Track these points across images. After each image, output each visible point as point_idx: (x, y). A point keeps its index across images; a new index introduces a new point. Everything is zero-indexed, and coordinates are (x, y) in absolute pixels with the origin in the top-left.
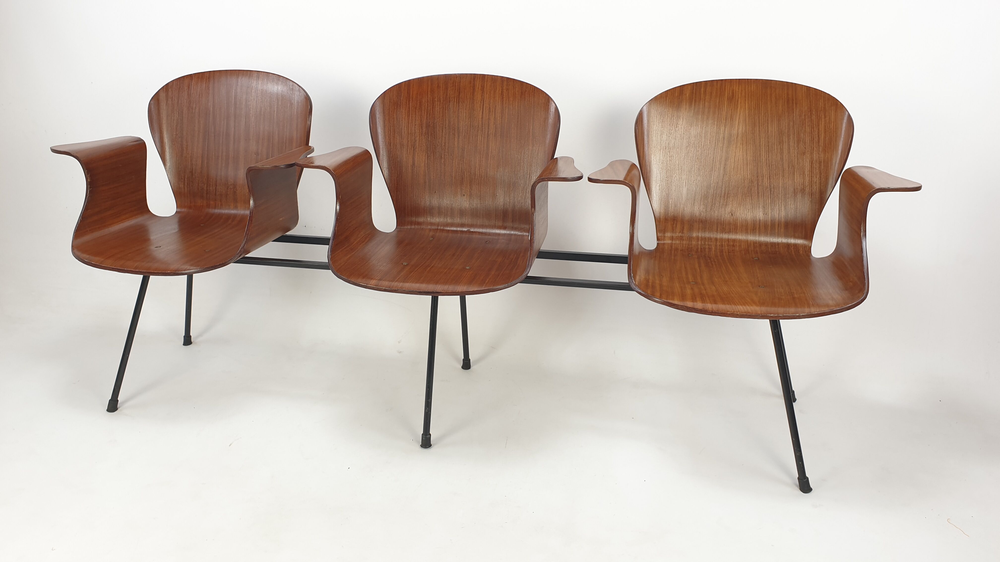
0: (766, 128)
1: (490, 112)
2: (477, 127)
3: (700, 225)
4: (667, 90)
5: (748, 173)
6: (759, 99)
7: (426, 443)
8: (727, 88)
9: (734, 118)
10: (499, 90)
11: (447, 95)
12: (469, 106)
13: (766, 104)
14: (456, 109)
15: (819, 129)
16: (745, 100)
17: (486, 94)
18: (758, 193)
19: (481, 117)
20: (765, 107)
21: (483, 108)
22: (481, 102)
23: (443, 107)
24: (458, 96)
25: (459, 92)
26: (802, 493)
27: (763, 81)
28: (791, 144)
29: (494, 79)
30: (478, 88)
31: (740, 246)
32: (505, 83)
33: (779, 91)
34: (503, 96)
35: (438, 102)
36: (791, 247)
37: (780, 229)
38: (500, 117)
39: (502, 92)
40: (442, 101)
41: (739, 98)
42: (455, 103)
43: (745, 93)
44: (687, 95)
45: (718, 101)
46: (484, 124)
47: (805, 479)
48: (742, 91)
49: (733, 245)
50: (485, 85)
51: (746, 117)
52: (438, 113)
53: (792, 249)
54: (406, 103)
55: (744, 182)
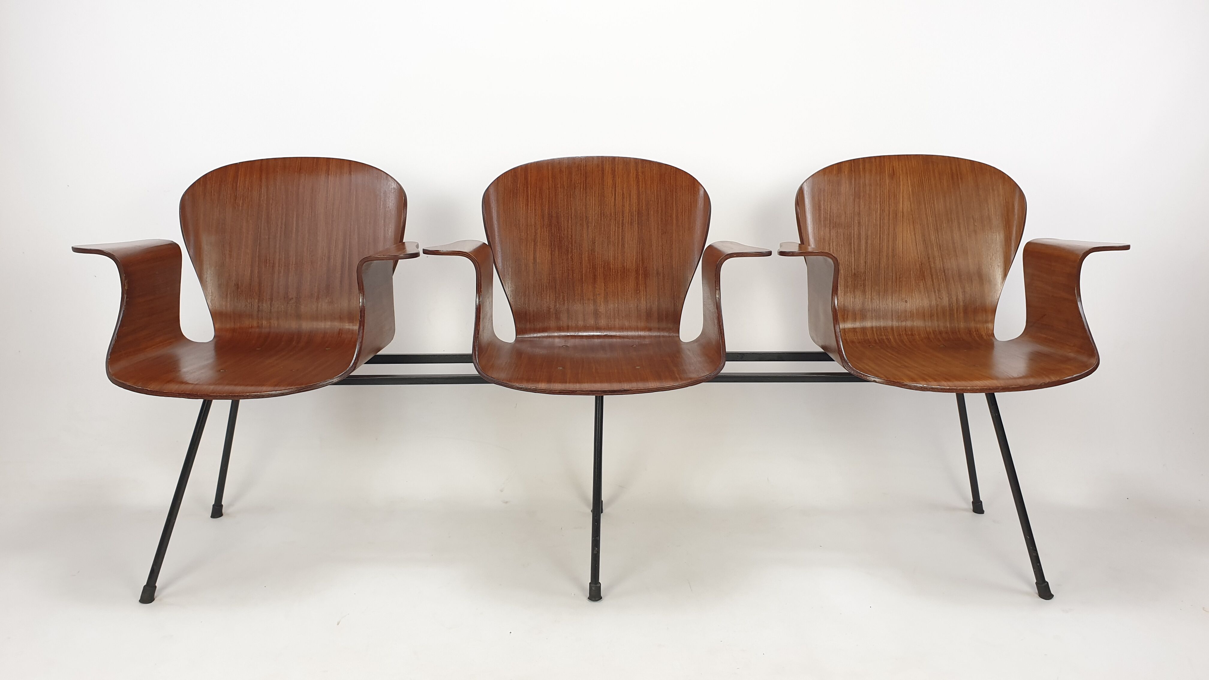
0: (932, 206)
1: (623, 198)
2: (609, 215)
4: (825, 168)
5: (919, 255)
6: (922, 176)
7: (595, 594)
8: (886, 165)
9: (898, 196)
10: (634, 173)
11: (571, 181)
12: (599, 192)
13: (930, 180)
14: (583, 196)
15: (988, 204)
16: (908, 177)
17: (618, 178)
18: (932, 276)
19: (613, 205)
20: (929, 183)
21: (615, 194)
22: (612, 188)
23: (568, 194)
24: (585, 181)
25: (586, 177)
26: (1043, 600)
27: (924, 156)
28: (961, 221)
29: (627, 162)
30: (608, 172)
31: (919, 335)
32: (641, 166)
33: (941, 166)
34: (639, 180)
35: (562, 189)
36: (973, 333)
37: (960, 314)
38: (636, 204)
39: (637, 176)
40: (565, 187)
41: (900, 175)
42: (582, 190)
43: (906, 170)
44: (846, 172)
45: (878, 178)
46: (618, 212)
47: (1045, 585)
48: (902, 167)
49: (912, 334)
51: (910, 195)
52: (562, 202)
53: (975, 335)
54: (524, 190)
55: (916, 264)
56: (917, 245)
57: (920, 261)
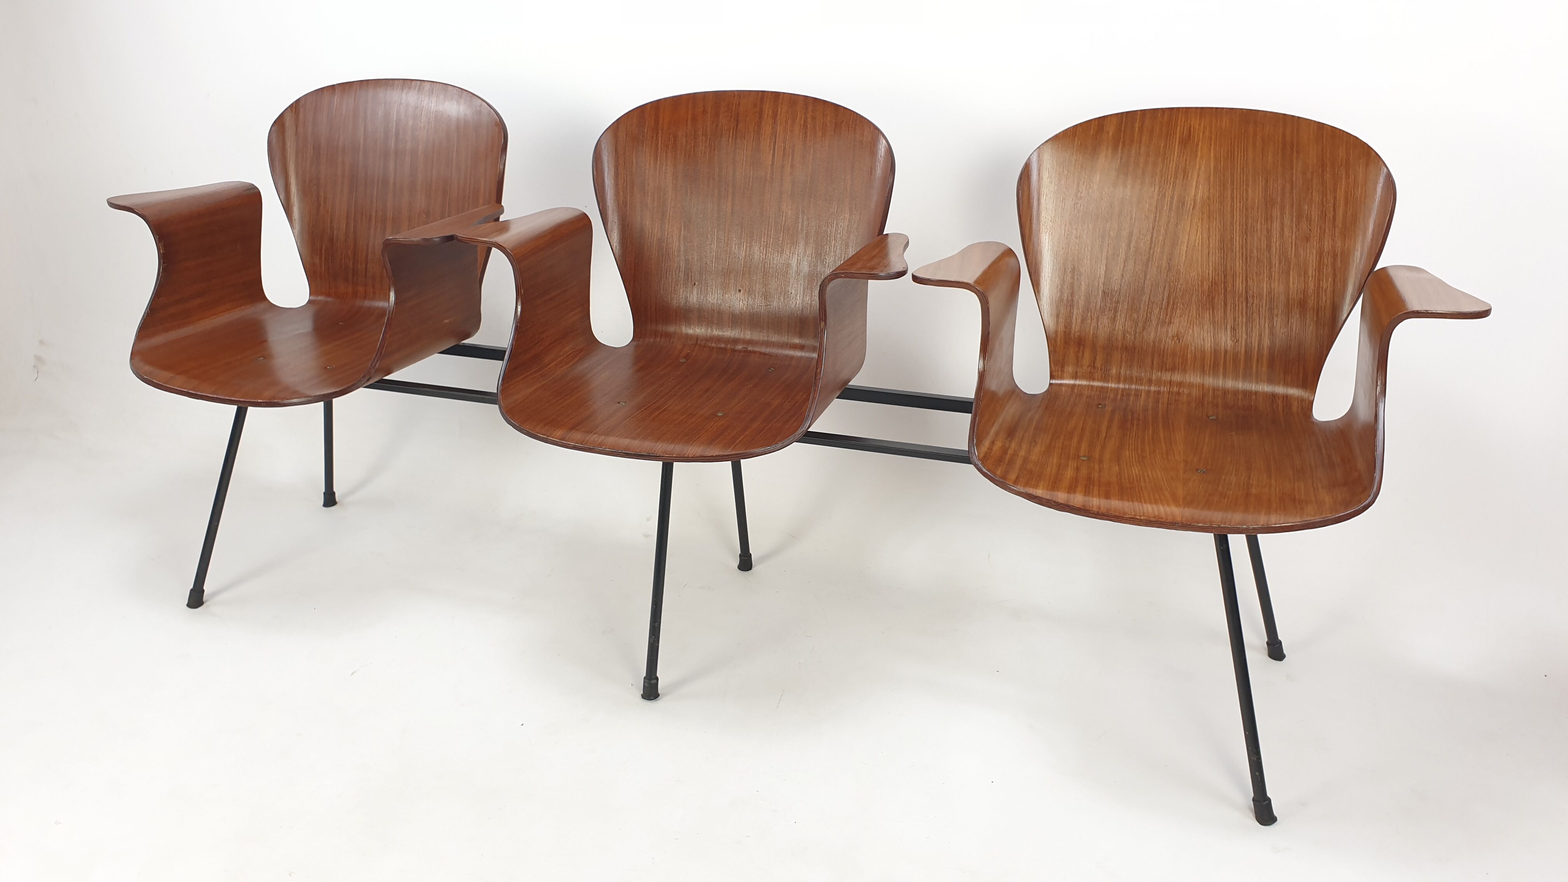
0: (1243, 193)
1: (784, 155)
2: (764, 179)
3: (1124, 356)
4: (1077, 125)
5: (1211, 271)
6: (1234, 144)
7: (651, 691)
8: (1179, 123)
9: (1189, 175)
10: (801, 119)
11: (717, 125)
12: (753, 145)
13: (1247, 151)
14: (731, 149)
15: (1335, 198)
16: (1211, 144)
17: (780, 126)
18: (1225, 304)
19: (770, 163)
20: (1244, 157)
21: (774, 148)
22: (771, 139)
23: (711, 145)
24: (735, 128)
25: (737, 122)
26: (1258, 824)
27: (1242, 112)
28: (1287, 221)
29: (793, 99)
30: (768, 115)
31: (1189, 394)
32: (810, 108)
33: (1268, 129)
34: (807, 128)
35: (704, 137)
36: (1279, 399)
37: (1261, 368)
38: (800, 164)
39: (805, 121)
40: (709, 135)
41: (1199, 141)
42: (730, 139)
43: (1211, 133)
44: (1111, 133)
45: (1162, 145)
46: (775, 175)
47: (1265, 801)
48: (1205, 128)
49: (1178, 391)
50: (779, 110)
51: (1210, 174)
52: (703, 155)
53: (1281, 405)
54: (653, 137)
55: (1202, 285)
56: (1211, 255)
57: (1210, 281)
